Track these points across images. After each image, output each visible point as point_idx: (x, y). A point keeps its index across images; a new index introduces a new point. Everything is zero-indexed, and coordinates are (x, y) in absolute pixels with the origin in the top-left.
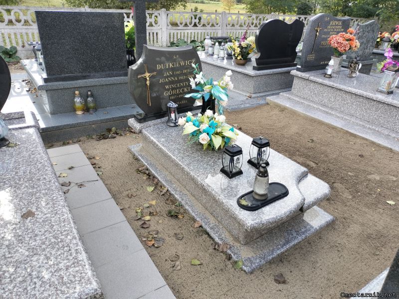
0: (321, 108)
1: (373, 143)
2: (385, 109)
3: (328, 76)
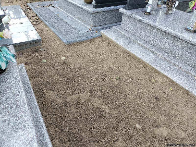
3: (148, 14)
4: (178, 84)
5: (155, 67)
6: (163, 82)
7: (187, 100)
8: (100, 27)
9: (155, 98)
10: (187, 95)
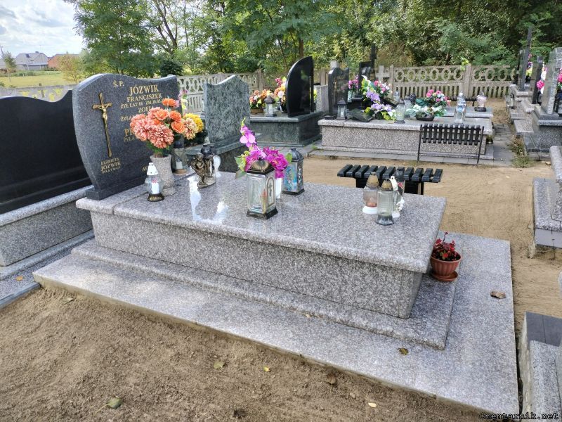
0: (155, 270)
1: (264, 349)
2: (271, 253)
3: (156, 198)
4: (276, 348)
5: (213, 325)
6: (243, 358)
7: (307, 380)
8: (31, 261)
9: (233, 413)
10: (302, 367)
